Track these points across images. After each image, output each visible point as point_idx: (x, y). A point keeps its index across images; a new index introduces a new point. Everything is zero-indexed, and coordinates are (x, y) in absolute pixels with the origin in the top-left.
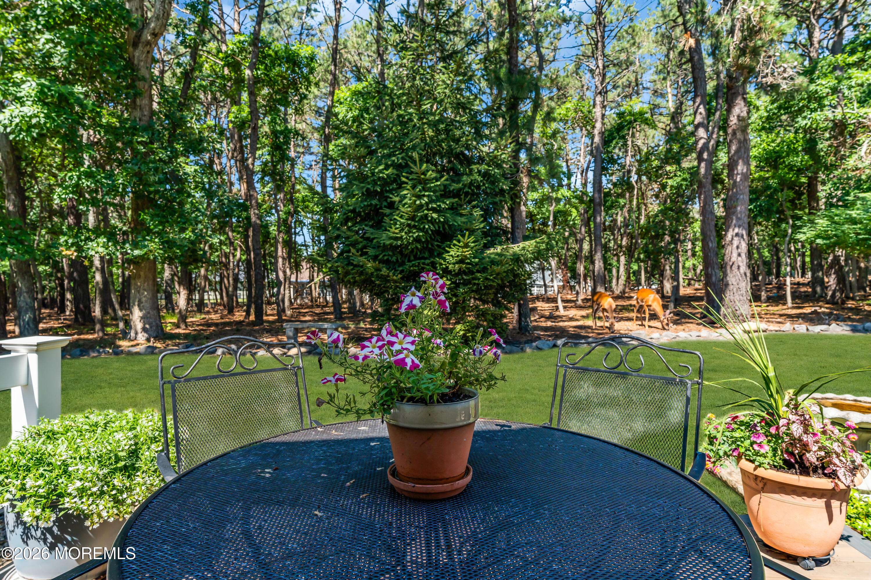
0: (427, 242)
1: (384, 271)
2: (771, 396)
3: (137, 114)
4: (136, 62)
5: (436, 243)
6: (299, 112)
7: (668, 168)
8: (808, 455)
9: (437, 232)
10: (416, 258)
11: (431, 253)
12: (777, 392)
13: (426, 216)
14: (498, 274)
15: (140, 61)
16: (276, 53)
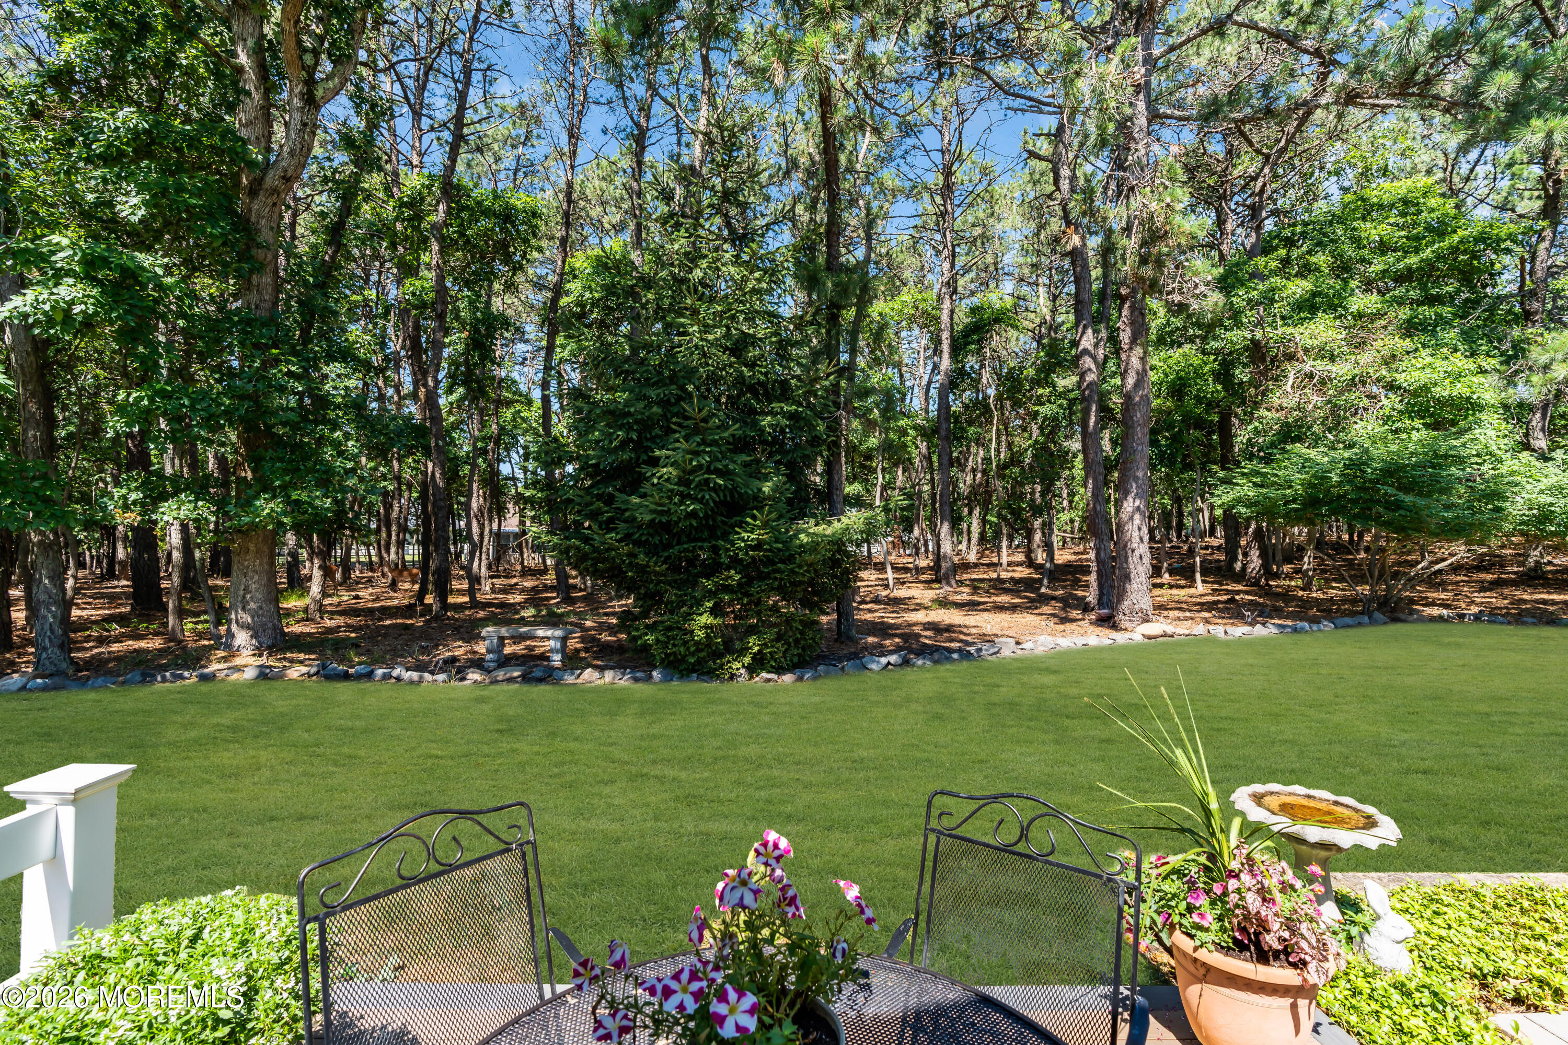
0: (706, 516)
1: (642, 559)
2: (1213, 834)
3: (253, 298)
4: (253, 219)
5: (719, 518)
6: (510, 287)
7: (1040, 391)
8: (1268, 938)
9: (723, 503)
10: (691, 540)
11: (712, 530)
12: (1222, 831)
13: (707, 481)
14: (811, 565)
15: (259, 217)
16: (479, 203)
